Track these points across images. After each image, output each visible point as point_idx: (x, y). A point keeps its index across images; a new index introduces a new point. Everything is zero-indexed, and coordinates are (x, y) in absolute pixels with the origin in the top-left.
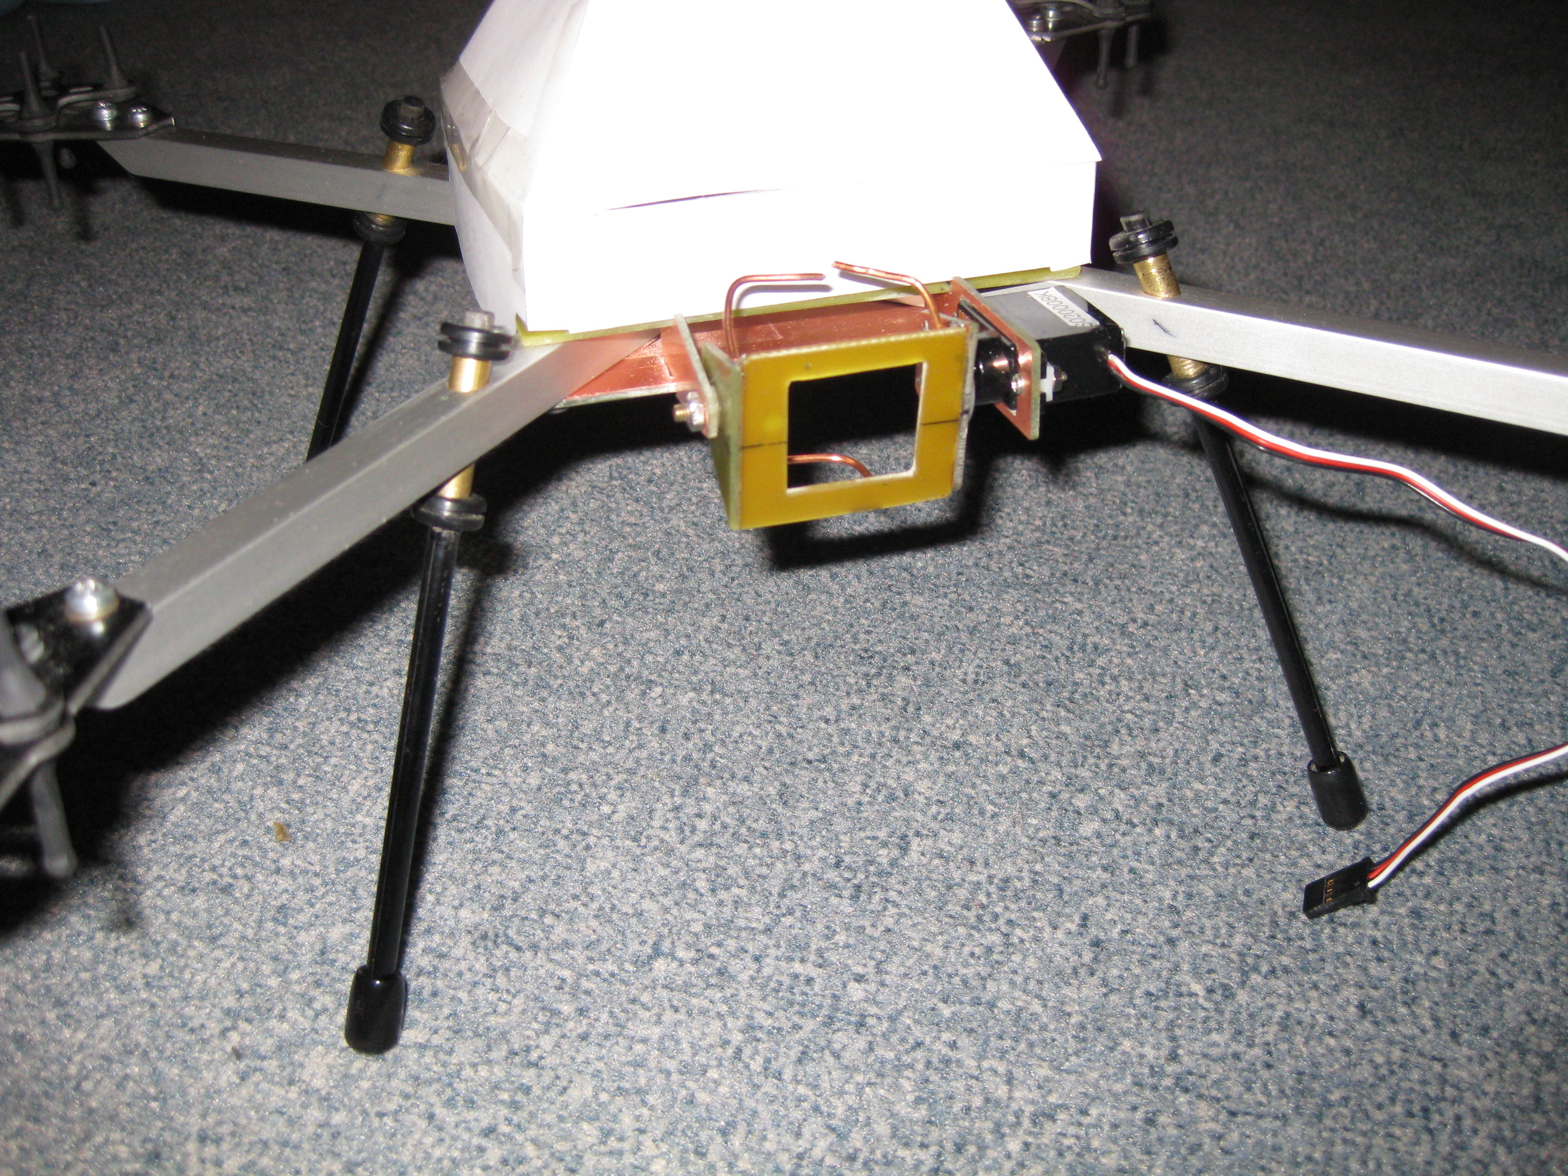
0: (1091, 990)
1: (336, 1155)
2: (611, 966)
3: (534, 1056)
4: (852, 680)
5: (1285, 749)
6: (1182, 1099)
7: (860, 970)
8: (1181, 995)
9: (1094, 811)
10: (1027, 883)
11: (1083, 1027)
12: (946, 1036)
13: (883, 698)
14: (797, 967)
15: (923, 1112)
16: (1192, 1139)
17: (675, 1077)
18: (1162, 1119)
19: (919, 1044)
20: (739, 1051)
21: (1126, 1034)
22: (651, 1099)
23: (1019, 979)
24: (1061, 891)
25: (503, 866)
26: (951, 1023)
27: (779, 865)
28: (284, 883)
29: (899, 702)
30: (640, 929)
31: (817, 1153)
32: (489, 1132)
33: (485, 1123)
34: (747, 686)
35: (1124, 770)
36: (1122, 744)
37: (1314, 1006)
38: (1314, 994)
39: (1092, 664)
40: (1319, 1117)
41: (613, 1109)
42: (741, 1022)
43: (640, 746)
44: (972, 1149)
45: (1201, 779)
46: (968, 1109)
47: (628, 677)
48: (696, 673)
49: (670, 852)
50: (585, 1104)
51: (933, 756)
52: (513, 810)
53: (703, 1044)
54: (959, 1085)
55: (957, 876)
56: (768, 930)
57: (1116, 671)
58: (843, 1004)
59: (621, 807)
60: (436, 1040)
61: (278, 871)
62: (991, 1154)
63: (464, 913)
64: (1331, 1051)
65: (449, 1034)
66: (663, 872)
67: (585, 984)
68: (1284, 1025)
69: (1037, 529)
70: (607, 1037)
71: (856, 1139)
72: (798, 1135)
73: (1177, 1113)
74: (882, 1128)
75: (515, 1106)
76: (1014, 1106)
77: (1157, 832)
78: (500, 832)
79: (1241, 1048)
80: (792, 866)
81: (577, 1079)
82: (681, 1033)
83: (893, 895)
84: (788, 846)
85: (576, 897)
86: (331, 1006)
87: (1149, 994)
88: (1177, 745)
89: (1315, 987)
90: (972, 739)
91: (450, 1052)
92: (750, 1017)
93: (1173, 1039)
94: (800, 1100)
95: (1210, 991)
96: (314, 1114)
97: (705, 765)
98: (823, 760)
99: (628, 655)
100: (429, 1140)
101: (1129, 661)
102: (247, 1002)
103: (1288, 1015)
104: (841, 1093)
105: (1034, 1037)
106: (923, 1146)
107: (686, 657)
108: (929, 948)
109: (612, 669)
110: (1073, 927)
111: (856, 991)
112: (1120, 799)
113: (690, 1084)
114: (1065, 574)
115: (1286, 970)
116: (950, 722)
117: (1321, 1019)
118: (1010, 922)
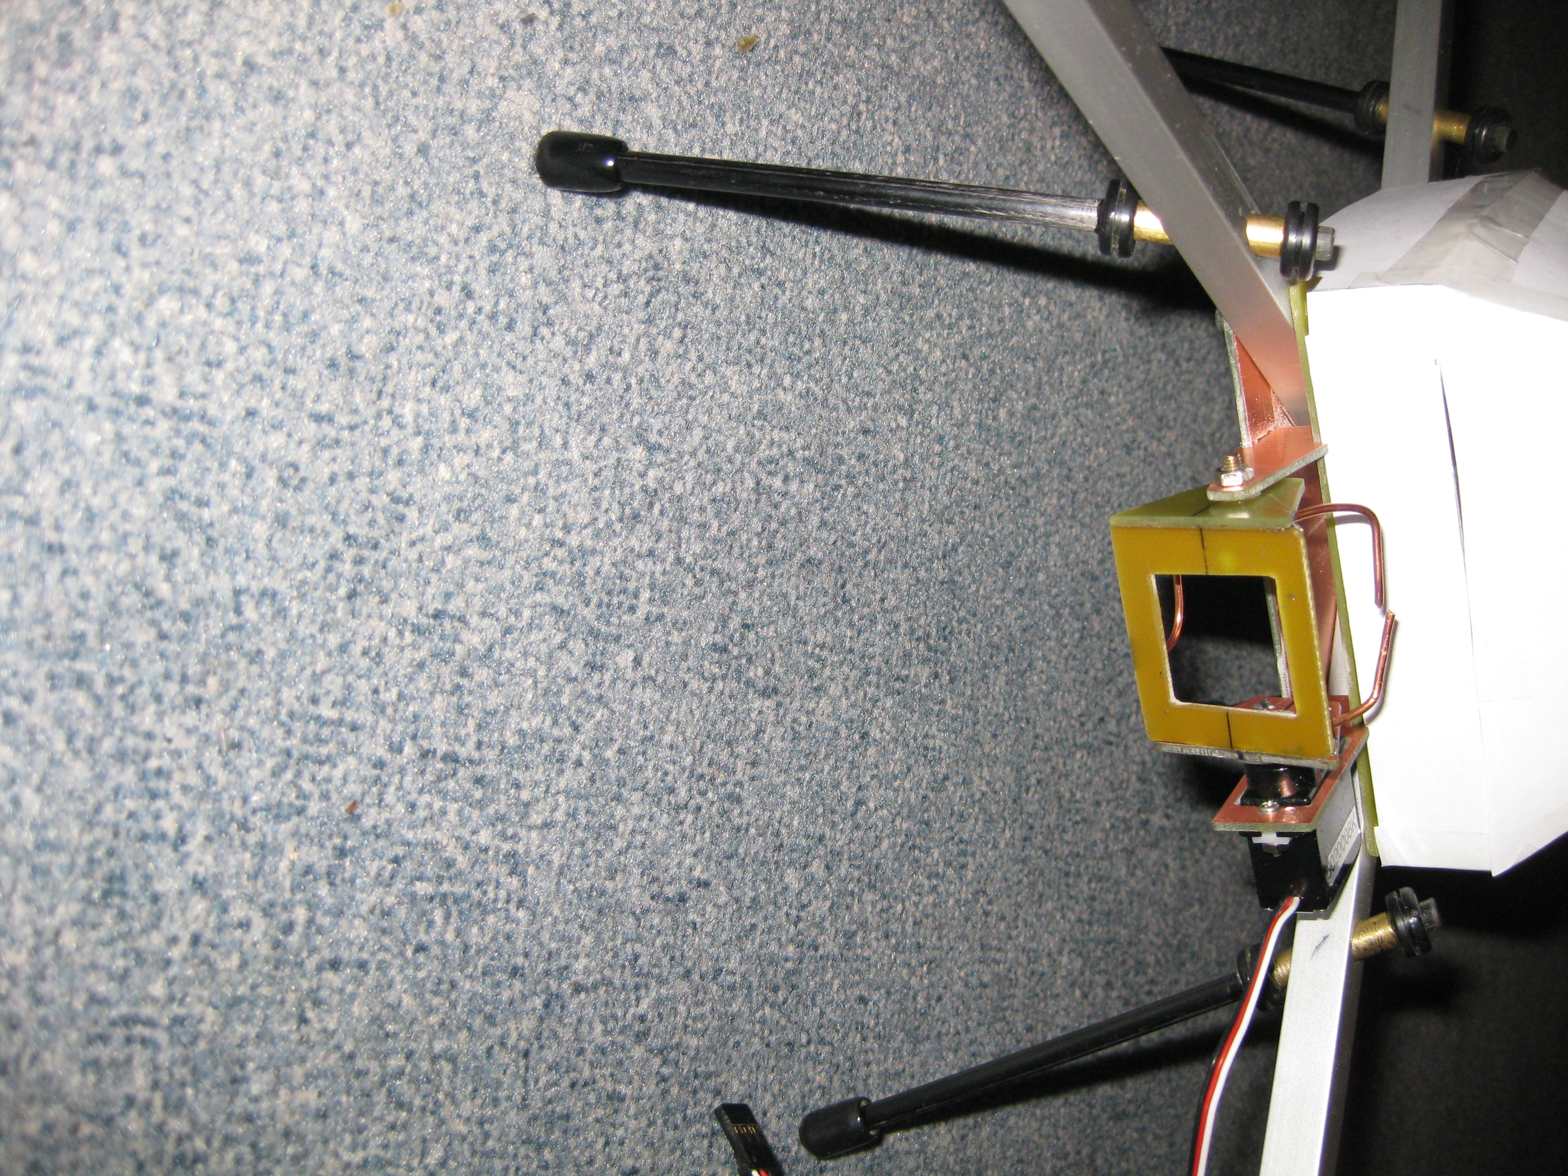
0: (637, 898)
1: (434, 134)
2: (636, 402)
3: (544, 331)
4: (922, 621)
5: (874, 1067)
6: (538, 1002)
7: (646, 659)
8: (637, 988)
9: (809, 881)
10: (737, 821)
11: (602, 893)
12: (587, 756)
13: (907, 655)
14: (645, 595)
15: (512, 741)
16: (499, 1017)
17: (532, 480)
18: (517, 984)
19: (576, 728)
20: (561, 544)
21: (598, 938)
22: (509, 457)
23: (645, 824)
24: (729, 857)
25: (725, 280)
26: (600, 761)
27: (742, 566)
28: (697, 50)
29: (904, 672)
30: (675, 428)
31: (465, 635)
32: (468, 293)
33: (475, 286)
34: (912, 514)
35: (848, 907)
36: (874, 904)
37: (633, 1124)
38: (644, 1122)
39: (948, 864)
40: (527, 1142)
41: (497, 419)
42: (589, 543)
43: (849, 410)
44: (478, 794)
45: (843, 986)
46: (517, 786)
47: (915, 390)
48: (922, 460)
49: (750, 451)
50: (500, 389)
51: (855, 713)
52: (780, 284)
53: (565, 507)
54: (540, 776)
55: (741, 749)
56: (679, 561)
57: (941, 889)
58: (612, 647)
59: (790, 397)
60: (553, 227)
61: (709, 44)
62: (475, 814)
63: (678, 242)
64: (590, 1146)
65: (560, 238)
66: (730, 445)
67: (617, 377)
68: (615, 1097)
69: (1073, 794)
70: (567, 405)
71: (482, 674)
72: (484, 614)
73: (524, 998)
74: (494, 699)
75: (493, 317)
76: (523, 833)
77: (791, 948)
78: (760, 273)
79: (589, 1055)
80: (742, 579)
81: (523, 379)
82: (576, 483)
83: (720, 685)
84: (761, 573)
85: (700, 359)
86: (579, 113)
87: (636, 957)
88: (874, 958)
89: (651, 1124)
90: (872, 751)
91: (542, 242)
92: (593, 552)
93: (595, 987)
94: (517, 614)
95: (642, 1019)
96: (474, 107)
97: (834, 480)
98: (845, 601)
99: (937, 388)
100: (454, 228)
101: (951, 902)
102: (578, 22)
103: (622, 1099)
104: (525, 654)
105: (590, 844)
106: (479, 745)
107: (937, 448)
108: (671, 728)
109: (922, 372)
110: (696, 873)
111: (626, 658)
112: (820, 907)
113: (525, 498)
114: (1031, 828)
115: (665, 1092)
116: (888, 725)
117: (620, 1132)
118: (699, 808)
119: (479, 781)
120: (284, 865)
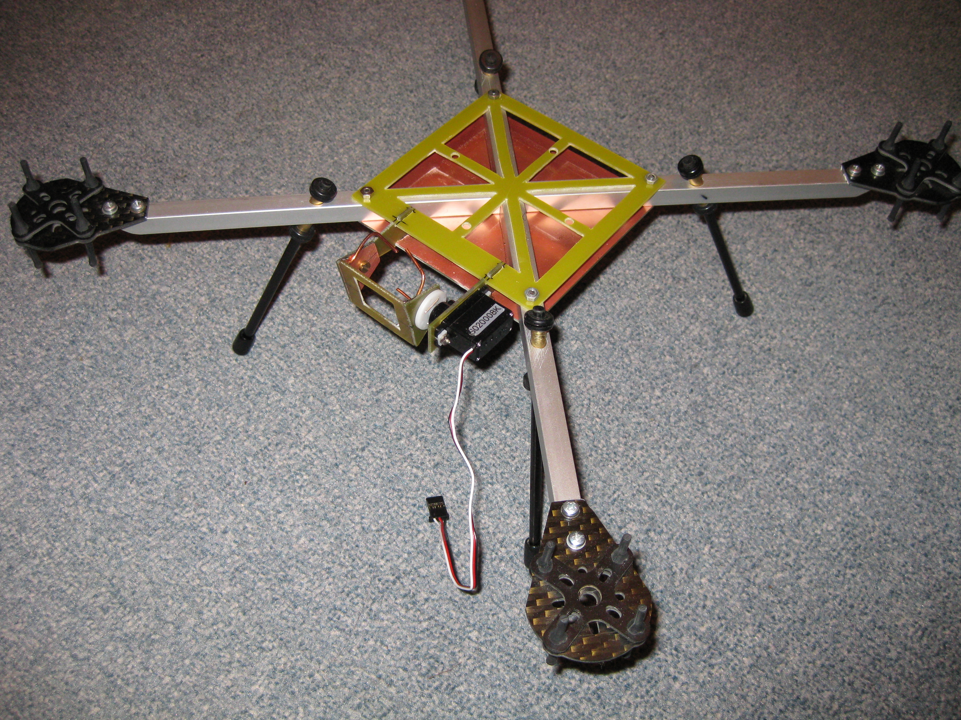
119: (277, 445)
120: (243, 510)
